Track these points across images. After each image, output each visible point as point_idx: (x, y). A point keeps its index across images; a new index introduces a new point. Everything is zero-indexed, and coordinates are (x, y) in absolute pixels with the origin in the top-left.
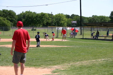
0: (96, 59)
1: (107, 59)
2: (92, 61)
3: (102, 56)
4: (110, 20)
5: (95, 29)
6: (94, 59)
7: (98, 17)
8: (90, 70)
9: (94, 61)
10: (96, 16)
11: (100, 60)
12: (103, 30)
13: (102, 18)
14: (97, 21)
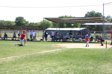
0: (6, 57)
1: (15, 57)
2: (2, 59)
3: (11, 54)
4: (15, 24)
5: (3, 32)
6: (4, 57)
7: (5, 22)
8: (1, 68)
9: (4, 59)
10: (3, 21)
11: (9, 58)
12: (10, 32)
13: (9, 22)
14: (5, 25)
